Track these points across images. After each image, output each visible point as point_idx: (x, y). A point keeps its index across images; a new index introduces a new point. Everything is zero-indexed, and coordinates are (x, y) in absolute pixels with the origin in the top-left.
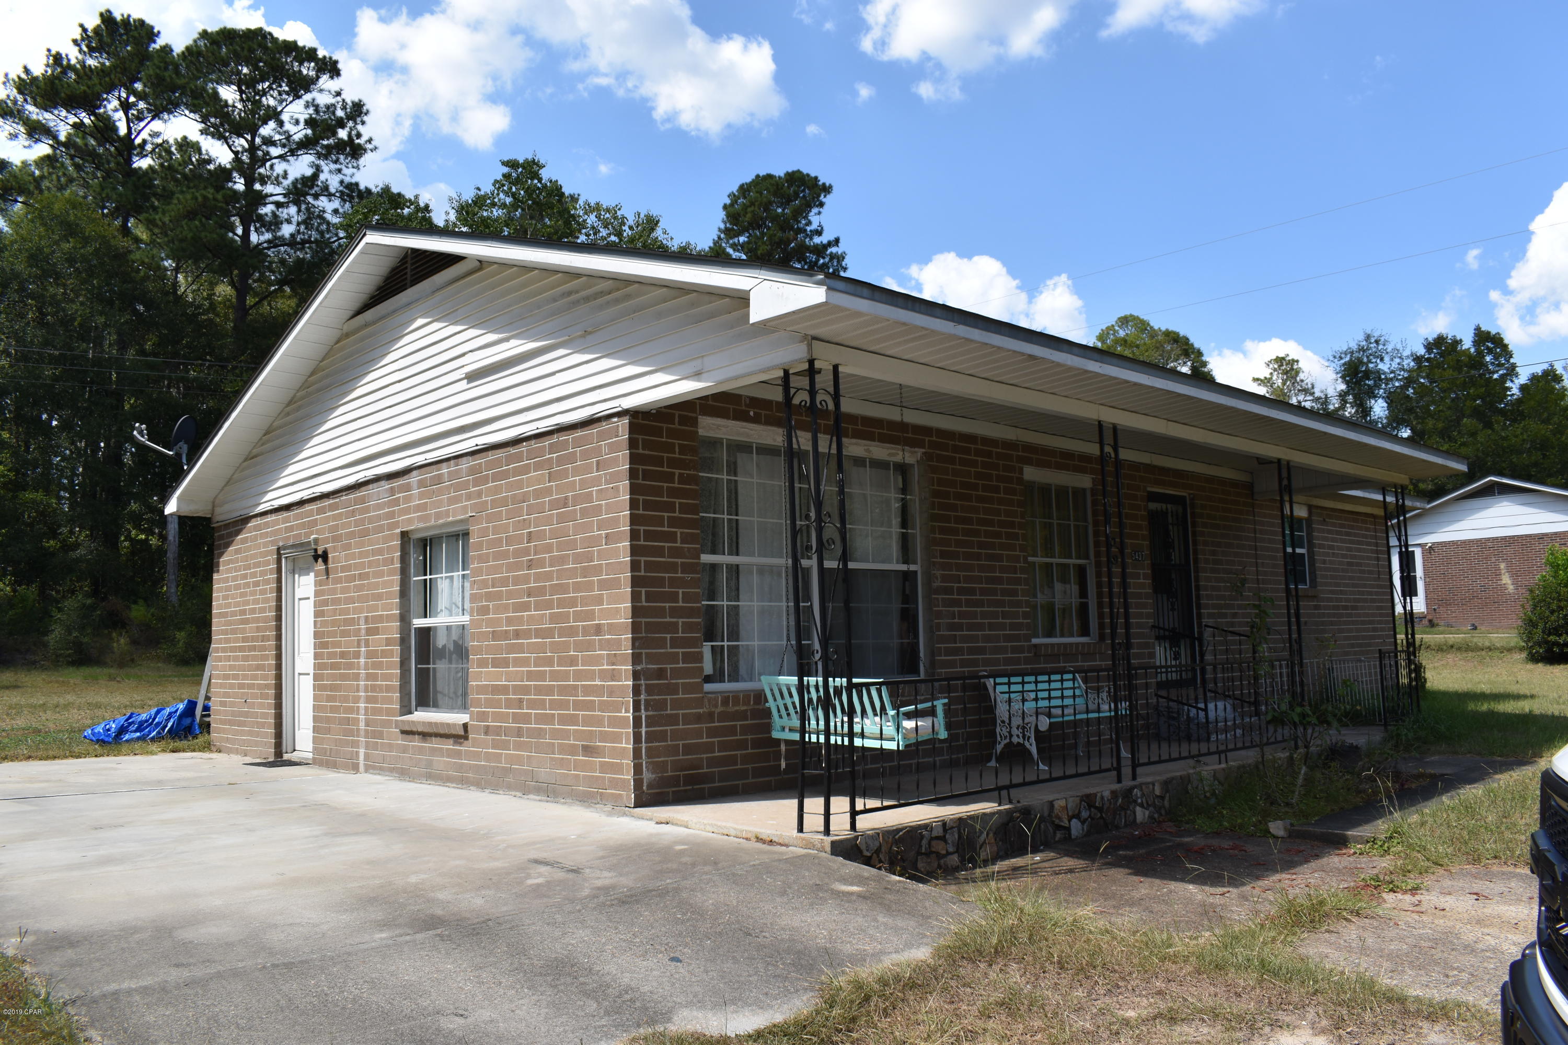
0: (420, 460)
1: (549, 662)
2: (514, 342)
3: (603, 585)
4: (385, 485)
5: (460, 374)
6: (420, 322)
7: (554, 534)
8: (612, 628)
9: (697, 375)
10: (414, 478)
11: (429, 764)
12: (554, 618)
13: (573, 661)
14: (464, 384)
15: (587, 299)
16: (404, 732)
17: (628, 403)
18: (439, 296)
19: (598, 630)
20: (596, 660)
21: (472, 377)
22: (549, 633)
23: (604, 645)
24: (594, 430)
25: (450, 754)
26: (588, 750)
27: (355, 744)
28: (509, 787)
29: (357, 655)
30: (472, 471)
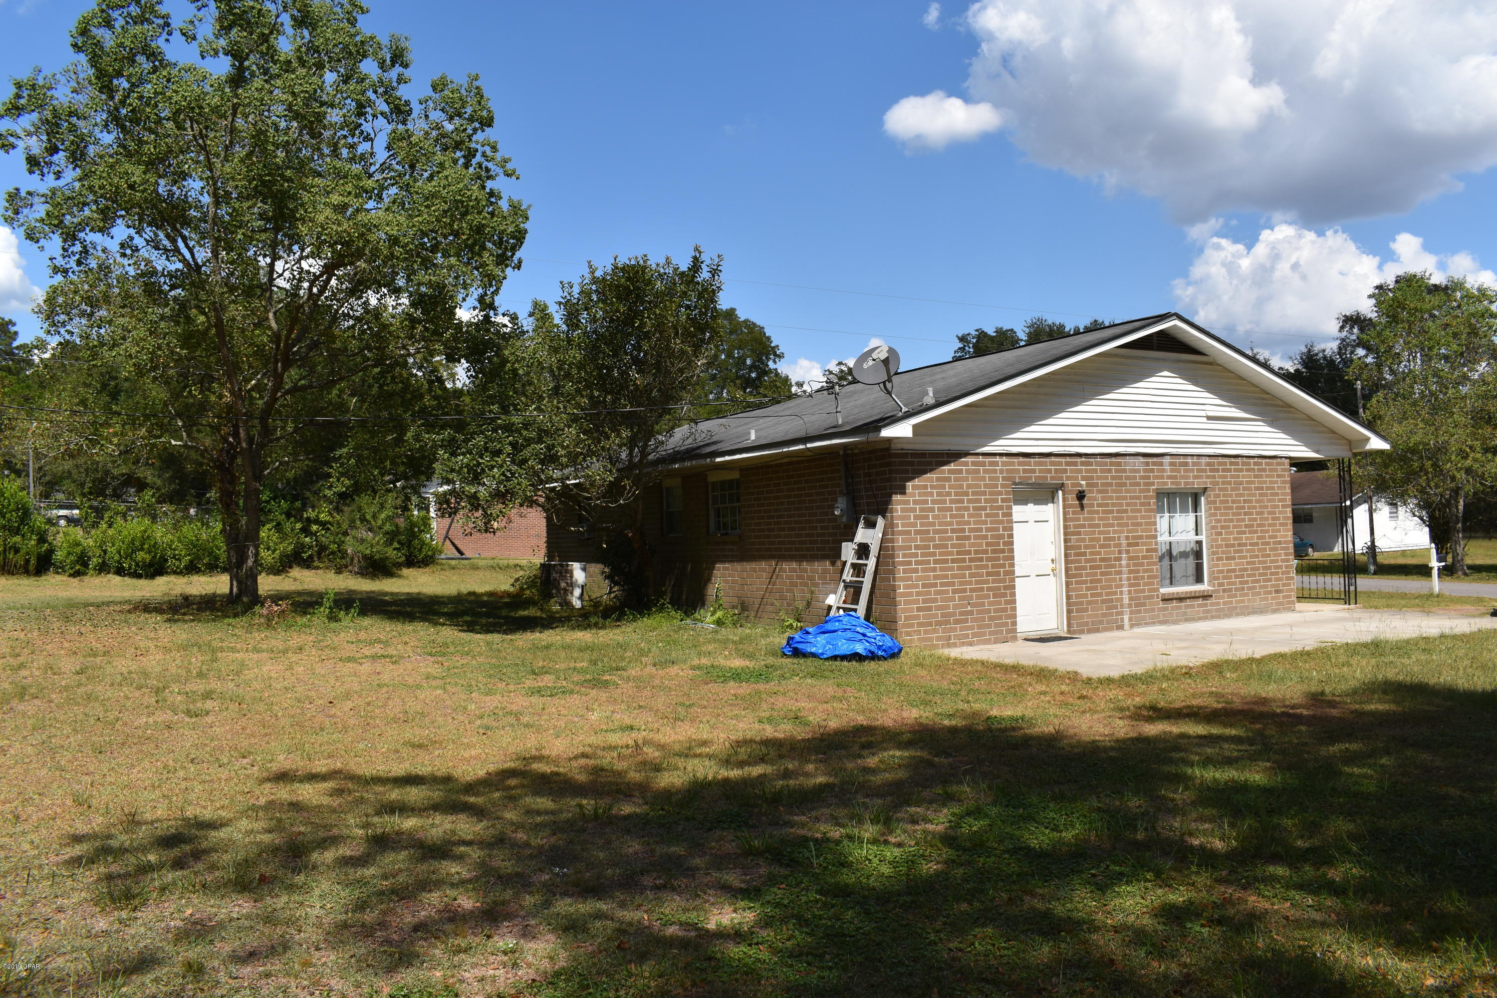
0: (1174, 451)
1: (1257, 556)
2: (1233, 409)
3: (1281, 524)
4: (1142, 459)
5: (1203, 413)
6: (1166, 373)
7: (1257, 501)
8: (1285, 542)
9: (1317, 452)
10: (1167, 460)
11: (1185, 614)
12: (1258, 538)
13: (1269, 556)
14: (1205, 420)
15: (1272, 405)
16: (1163, 600)
17: (1292, 454)
18: (1181, 365)
19: (1280, 543)
20: (1280, 555)
21: (1209, 418)
22: (1257, 544)
23: (1282, 549)
24: (1275, 461)
25: (1199, 606)
26: (1277, 592)
27: (1121, 613)
28: (1238, 615)
29: (1120, 559)
30: (1208, 464)
